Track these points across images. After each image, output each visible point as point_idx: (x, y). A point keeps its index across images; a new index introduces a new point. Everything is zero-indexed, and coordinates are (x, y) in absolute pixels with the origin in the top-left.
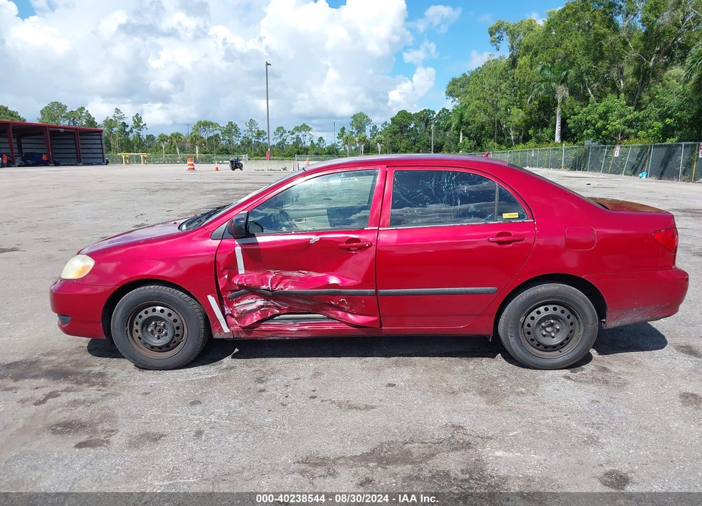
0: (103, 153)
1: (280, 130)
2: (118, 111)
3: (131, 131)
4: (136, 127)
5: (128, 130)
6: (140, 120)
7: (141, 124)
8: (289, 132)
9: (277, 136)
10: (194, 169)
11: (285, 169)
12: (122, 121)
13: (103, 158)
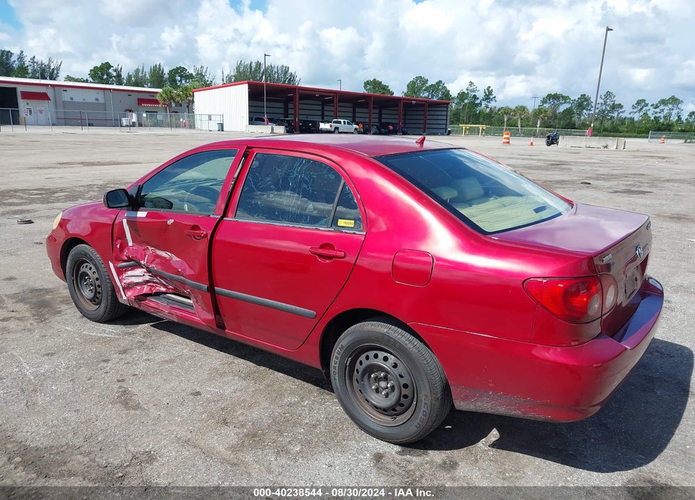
0: (446, 124)
1: (641, 103)
2: (471, 83)
3: (481, 104)
4: (487, 99)
5: (478, 102)
6: (490, 93)
7: (491, 97)
8: (652, 105)
9: (635, 110)
10: (509, 142)
11: (606, 147)
12: (473, 94)
13: (446, 129)
